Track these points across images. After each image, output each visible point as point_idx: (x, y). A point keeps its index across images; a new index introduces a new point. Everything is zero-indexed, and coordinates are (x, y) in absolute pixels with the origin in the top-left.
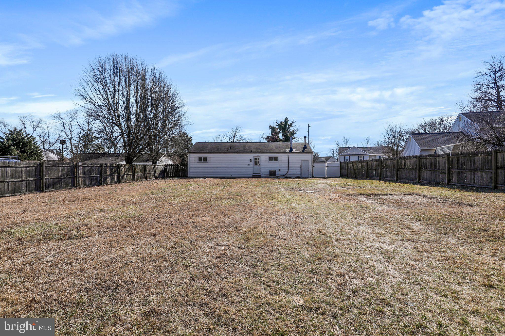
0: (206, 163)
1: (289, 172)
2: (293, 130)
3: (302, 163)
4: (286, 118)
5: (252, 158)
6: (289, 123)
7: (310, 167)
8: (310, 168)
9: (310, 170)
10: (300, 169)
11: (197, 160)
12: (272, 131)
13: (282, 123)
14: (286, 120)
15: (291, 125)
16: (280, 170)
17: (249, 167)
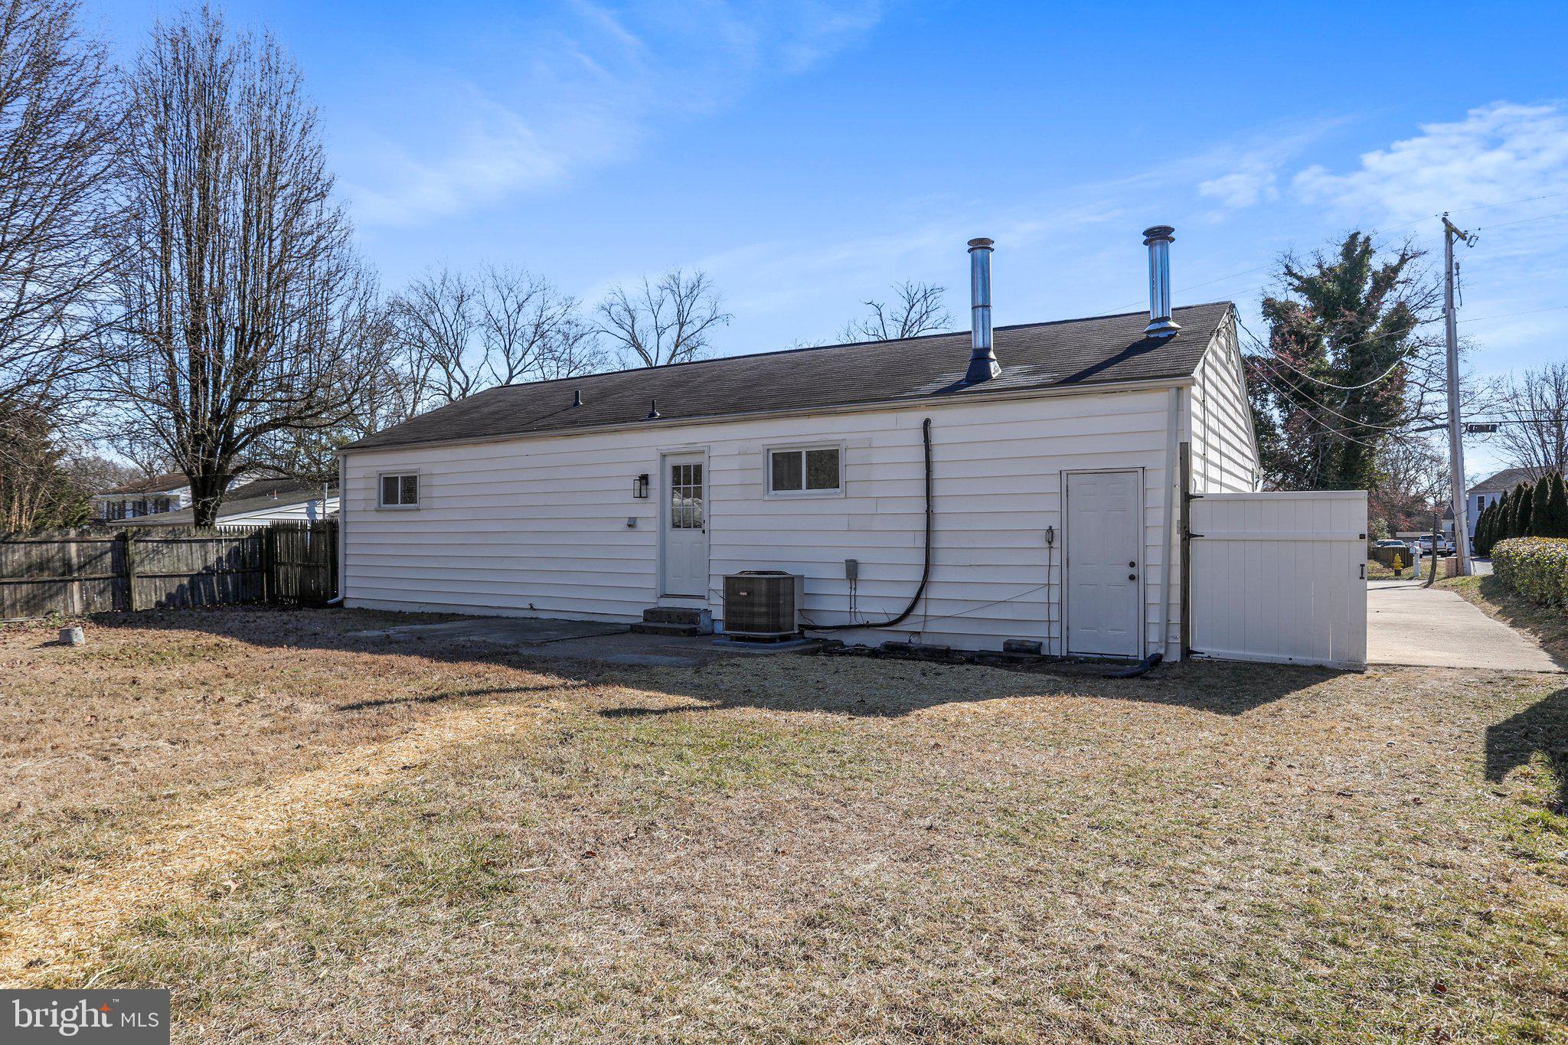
0: (417, 516)
1: (933, 592)
2: (1401, 305)
3: (1066, 492)
4: (1354, 237)
5: (653, 470)
6: (1376, 263)
7: (1156, 537)
8: (1155, 557)
9: (1154, 577)
10: (1042, 558)
11: (374, 494)
12: (1275, 331)
13: (1327, 273)
14: (1356, 252)
15: (1386, 279)
16: (852, 569)
17: (632, 538)
